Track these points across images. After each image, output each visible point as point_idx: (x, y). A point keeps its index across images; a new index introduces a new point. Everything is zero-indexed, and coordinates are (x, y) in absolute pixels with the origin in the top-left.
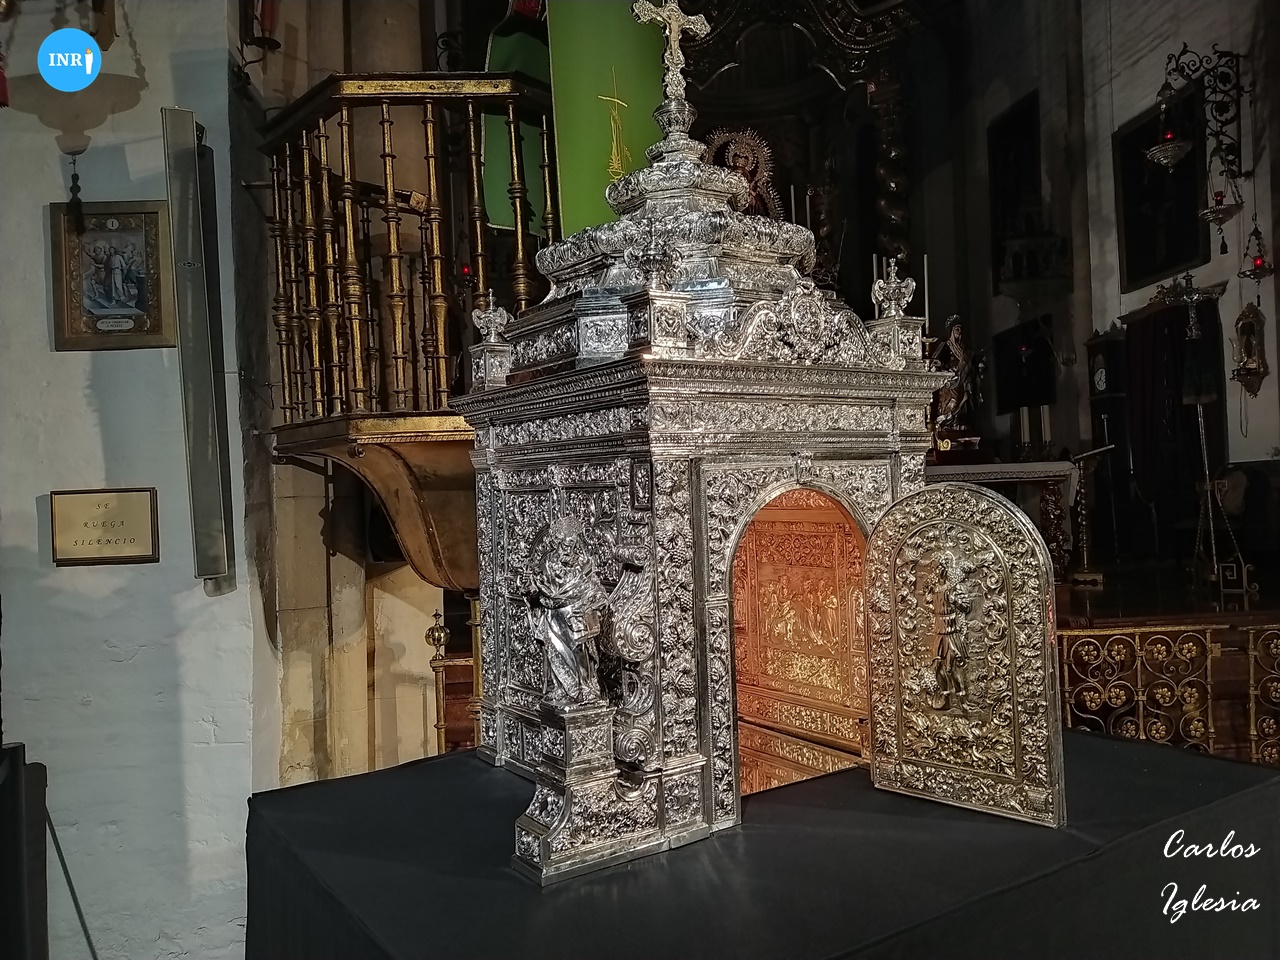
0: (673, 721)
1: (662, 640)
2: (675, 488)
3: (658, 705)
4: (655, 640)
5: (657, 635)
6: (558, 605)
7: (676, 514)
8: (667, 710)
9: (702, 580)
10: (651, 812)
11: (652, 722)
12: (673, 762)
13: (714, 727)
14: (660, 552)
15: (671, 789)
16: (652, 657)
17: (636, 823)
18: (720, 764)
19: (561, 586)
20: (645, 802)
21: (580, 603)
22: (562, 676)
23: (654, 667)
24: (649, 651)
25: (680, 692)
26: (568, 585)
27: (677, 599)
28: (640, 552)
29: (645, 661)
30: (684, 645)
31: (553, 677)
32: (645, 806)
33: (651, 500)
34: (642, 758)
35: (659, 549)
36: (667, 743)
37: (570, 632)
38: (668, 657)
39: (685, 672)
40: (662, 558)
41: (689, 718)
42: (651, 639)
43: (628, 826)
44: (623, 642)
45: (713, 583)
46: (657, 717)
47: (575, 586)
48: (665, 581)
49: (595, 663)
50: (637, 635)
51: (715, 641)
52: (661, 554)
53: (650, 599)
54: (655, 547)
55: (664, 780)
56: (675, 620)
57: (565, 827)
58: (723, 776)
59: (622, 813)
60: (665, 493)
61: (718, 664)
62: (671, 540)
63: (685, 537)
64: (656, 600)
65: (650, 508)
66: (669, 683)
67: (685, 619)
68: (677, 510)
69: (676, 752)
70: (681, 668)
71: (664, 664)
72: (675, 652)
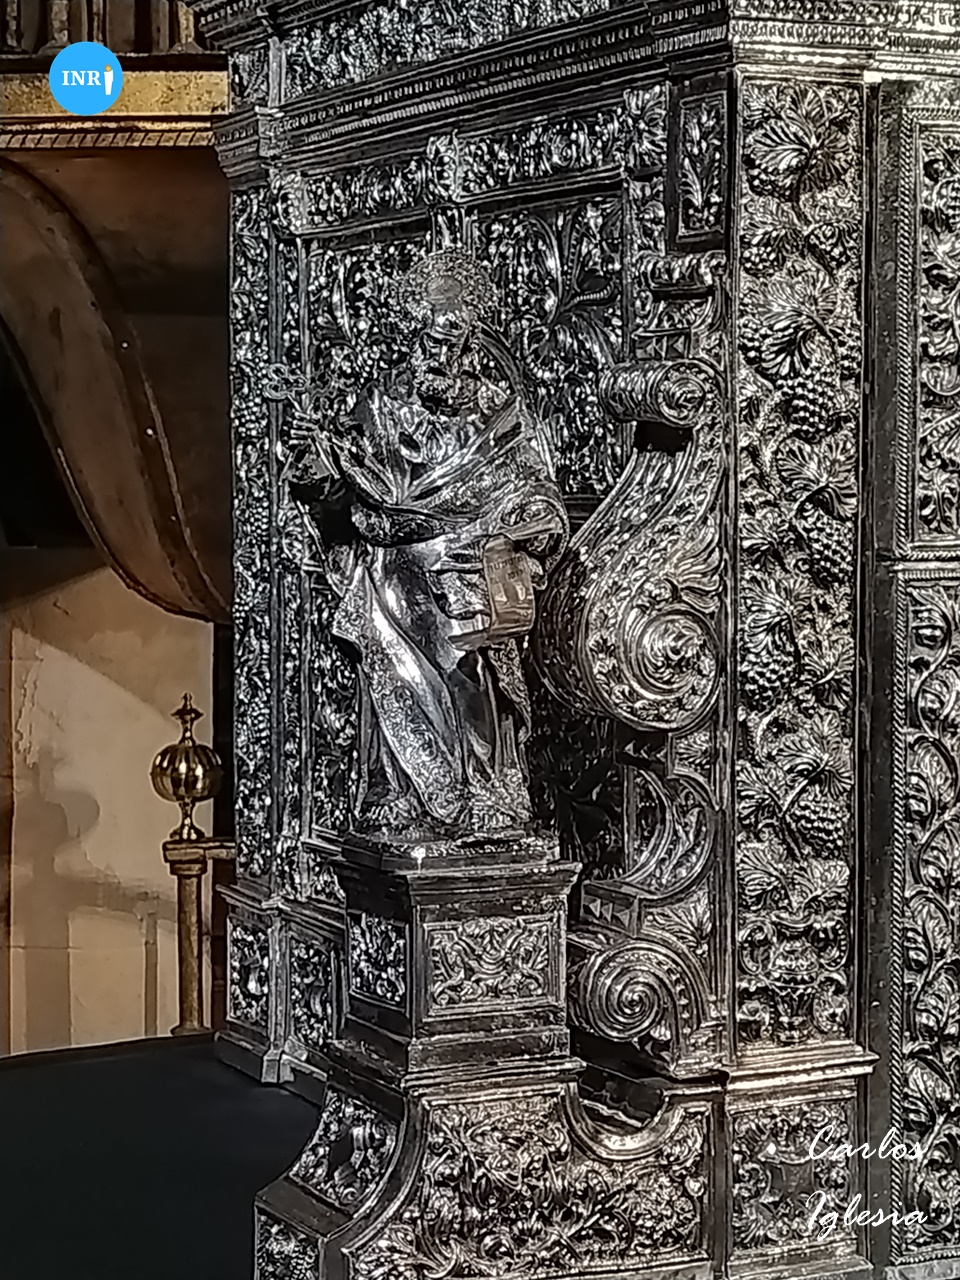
0: (768, 928)
1: (744, 667)
2: (811, 175)
3: (721, 874)
4: (721, 668)
5: (727, 654)
6: (408, 533)
7: (810, 264)
8: (752, 890)
9: (888, 488)
10: (682, 1203)
11: (699, 927)
12: (762, 1054)
13: (909, 965)
14: (747, 384)
15: (753, 1139)
16: (709, 720)
17: (632, 1229)
18: (920, 1080)
19: (417, 470)
20: (666, 1169)
21: (476, 529)
22: (412, 756)
23: (712, 755)
24: (698, 701)
25: (799, 839)
26: (439, 471)
27: (800, 542)
28: (684, 382)
29: (683, 732)
30: (817, 691)
31: (385, 759)
32: (664, 1180)
33: (727, 213)
34: (662, 1033)
35: (743, 372)
36: (746, 995)
37: (441, 617)
38: (759, 724)
39: (817, 776)
40: (753, 405)
41: (823, 923)
42: (707, 664)
43: (606, 1236)
44: (611, 662)
45: (925, 502)
46: (719, 915)
47: (463, 474)
48: (761, 479)
49: (519, 723)
50: (659, 645)
51: (922, 691)
52: (750, 390)
53: (710, 533)
54: (732, 368)
55: (730, 1109)
56: (789, 608)
57: (397, 1217)
58: (933, 1118)
59: (586, 1195)
60: (776, 191)
61: (928, 764)
62: (789, 347)
63: (834, 338)
64: (728, 540)
65: (721, 240)
66: (760, 807)
67: (825, 608)
68: (813, 249)
69: (777, 1025)
70: (804, 761)
71: (745, 750)
72: (785, 711)
